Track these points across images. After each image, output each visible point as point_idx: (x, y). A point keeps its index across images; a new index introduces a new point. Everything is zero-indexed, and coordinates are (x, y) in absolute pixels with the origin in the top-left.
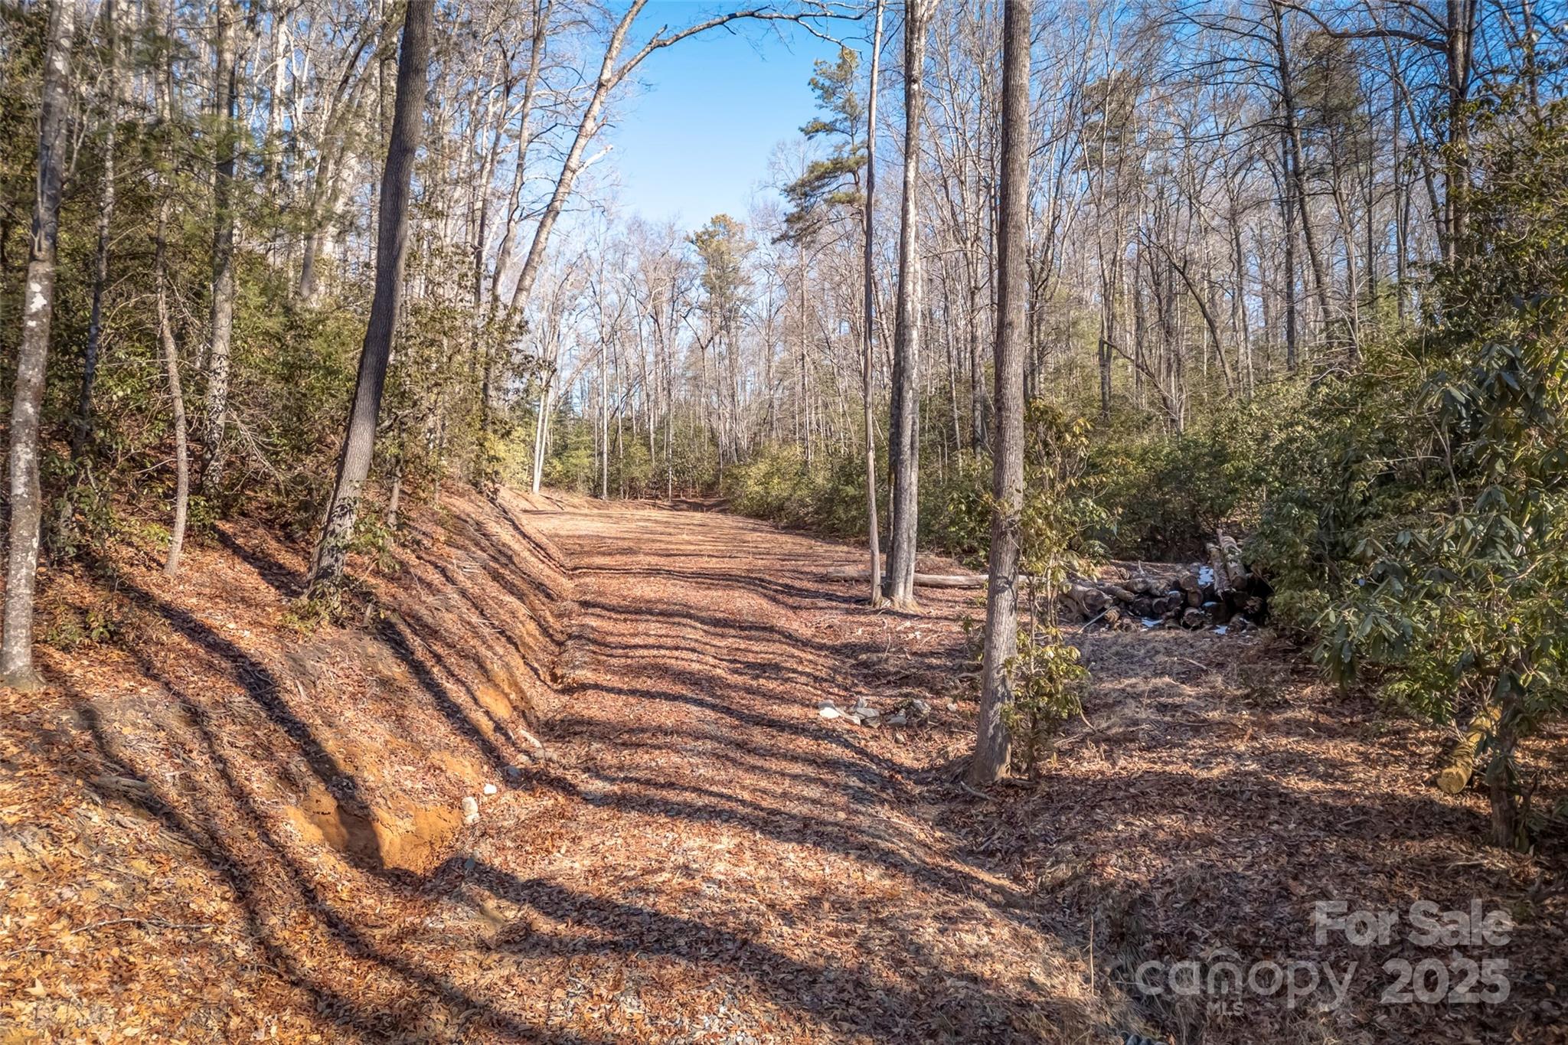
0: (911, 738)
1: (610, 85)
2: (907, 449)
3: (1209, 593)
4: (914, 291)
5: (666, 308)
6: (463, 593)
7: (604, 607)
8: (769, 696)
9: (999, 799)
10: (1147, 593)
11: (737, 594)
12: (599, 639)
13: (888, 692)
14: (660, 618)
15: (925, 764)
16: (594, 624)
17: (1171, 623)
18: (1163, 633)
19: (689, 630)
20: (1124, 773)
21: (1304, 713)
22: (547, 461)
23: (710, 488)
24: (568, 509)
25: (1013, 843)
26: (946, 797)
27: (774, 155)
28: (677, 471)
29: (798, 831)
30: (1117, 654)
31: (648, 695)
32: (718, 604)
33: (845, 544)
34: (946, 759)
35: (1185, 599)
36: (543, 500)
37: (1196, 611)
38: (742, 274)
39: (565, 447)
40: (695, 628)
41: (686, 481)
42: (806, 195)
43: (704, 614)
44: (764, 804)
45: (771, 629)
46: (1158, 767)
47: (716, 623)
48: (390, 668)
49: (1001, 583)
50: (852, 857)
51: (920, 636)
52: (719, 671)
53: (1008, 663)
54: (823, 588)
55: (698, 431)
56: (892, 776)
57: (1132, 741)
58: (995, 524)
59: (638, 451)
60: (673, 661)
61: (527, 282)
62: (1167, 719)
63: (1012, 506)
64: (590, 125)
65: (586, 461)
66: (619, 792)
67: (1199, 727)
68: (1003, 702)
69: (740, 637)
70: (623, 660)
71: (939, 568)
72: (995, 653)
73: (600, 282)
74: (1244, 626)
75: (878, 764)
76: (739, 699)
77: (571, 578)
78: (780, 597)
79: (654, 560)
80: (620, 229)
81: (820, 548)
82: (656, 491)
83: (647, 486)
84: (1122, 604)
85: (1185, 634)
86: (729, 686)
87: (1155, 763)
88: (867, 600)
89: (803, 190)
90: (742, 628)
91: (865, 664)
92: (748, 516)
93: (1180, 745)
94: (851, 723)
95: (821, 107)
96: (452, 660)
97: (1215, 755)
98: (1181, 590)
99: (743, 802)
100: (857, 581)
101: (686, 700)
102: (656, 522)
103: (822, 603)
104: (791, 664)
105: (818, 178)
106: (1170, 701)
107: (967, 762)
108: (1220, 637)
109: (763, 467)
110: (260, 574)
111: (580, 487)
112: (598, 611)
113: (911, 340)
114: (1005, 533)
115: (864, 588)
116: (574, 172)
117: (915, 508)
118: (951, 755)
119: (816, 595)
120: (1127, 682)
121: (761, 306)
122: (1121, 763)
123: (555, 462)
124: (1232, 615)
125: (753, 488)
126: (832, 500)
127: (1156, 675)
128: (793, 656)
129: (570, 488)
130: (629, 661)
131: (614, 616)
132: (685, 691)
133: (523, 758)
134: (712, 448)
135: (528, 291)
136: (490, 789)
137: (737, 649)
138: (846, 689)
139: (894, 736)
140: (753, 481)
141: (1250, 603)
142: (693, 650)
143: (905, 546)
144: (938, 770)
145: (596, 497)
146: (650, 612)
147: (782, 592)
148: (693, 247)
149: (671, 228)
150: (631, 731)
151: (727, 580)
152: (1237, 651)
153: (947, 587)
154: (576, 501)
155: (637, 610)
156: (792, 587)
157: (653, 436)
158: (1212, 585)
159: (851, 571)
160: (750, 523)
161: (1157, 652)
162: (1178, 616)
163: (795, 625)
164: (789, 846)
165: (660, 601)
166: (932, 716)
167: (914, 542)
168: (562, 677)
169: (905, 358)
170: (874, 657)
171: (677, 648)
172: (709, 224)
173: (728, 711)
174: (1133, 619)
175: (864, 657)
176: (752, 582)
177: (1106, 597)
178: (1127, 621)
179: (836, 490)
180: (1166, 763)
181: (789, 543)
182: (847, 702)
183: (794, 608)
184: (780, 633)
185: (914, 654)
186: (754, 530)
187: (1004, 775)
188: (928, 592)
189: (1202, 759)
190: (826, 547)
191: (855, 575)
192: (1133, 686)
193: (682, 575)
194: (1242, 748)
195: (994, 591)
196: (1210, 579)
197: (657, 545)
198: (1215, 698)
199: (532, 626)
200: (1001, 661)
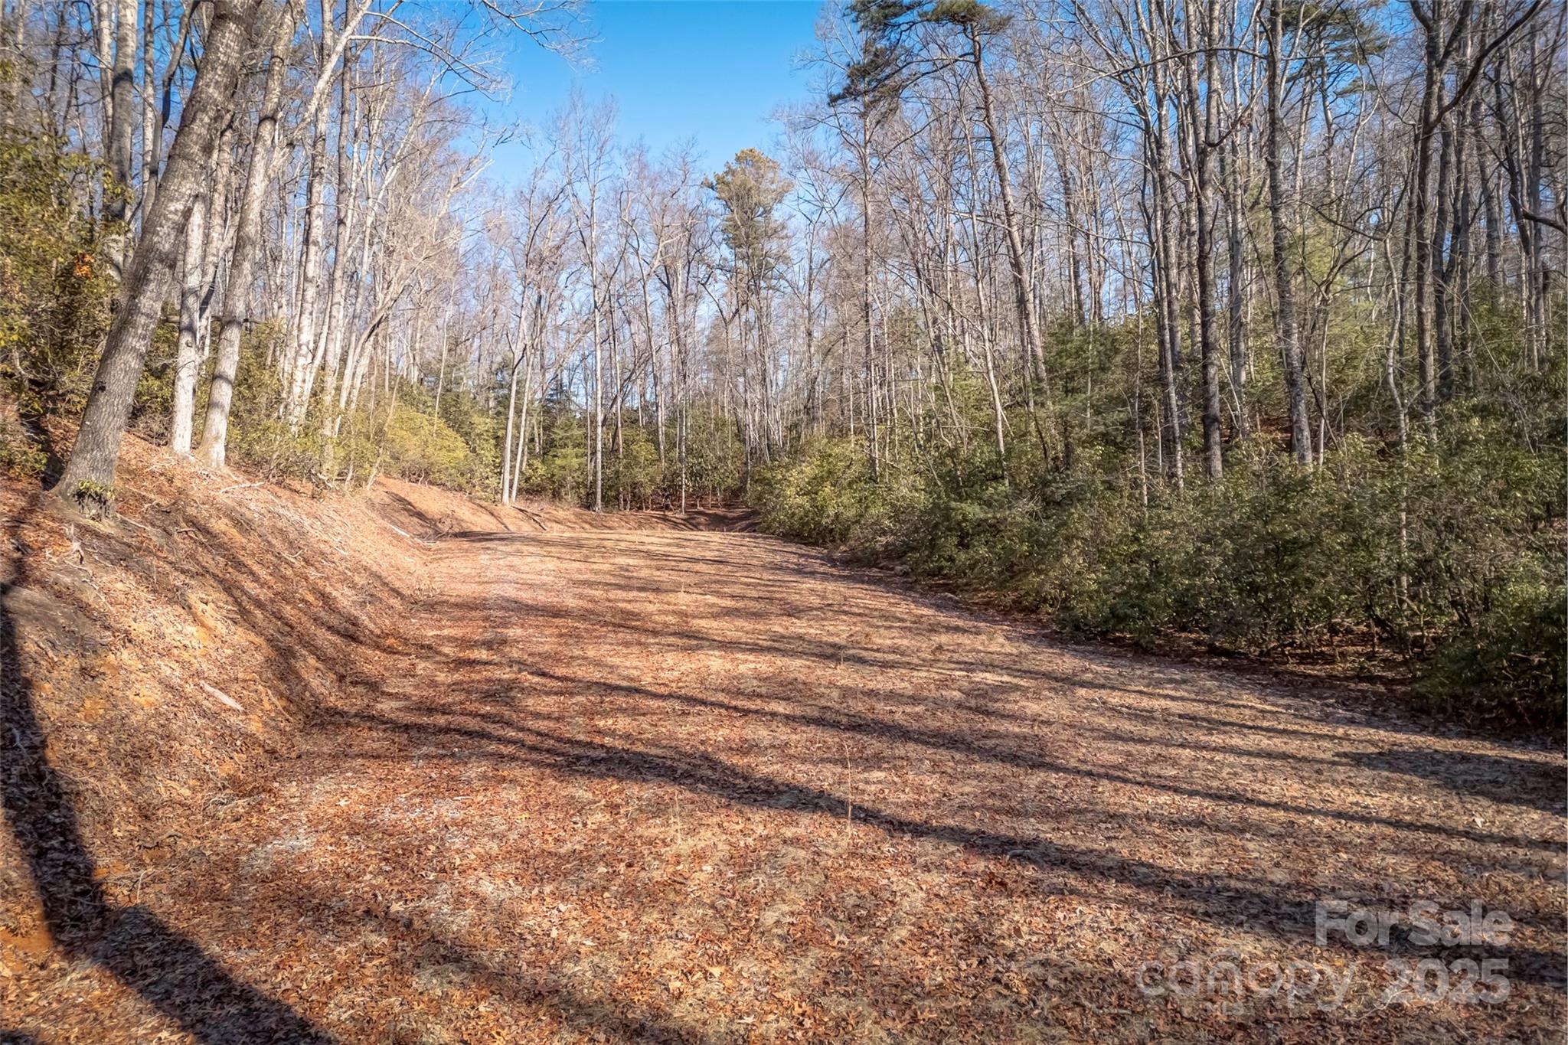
22: (527, 462)
23: (735, 495)
28: (693, 474)
36: (513, 512)
38: (775, 223)
39: (551, 444)
41: (703, 488)
55: (721, 425)
59: (643, 450)
65: (575, 462)
82: (666, 500)
83: (654, 493)
92: (785, 537)
109: (807, 469)
111: (569, 496)
123: (537, 463)
125: (793, 499)
129: (556, 495)
134: (737, 445)
145: (588, 508)
148: (712, 192)
154: (561, 514)
157: (662, 430)
160: (790, 554)
172: (732, 161)
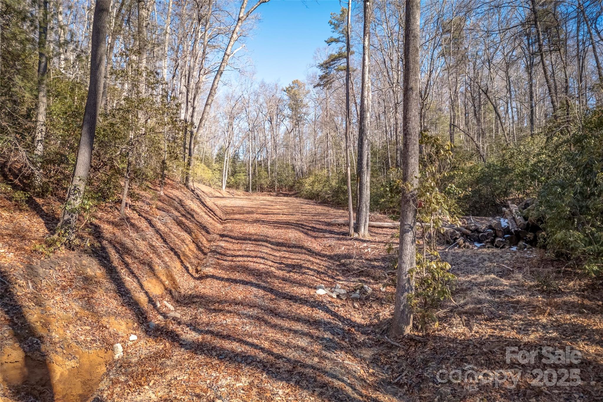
0: (362, 306)
1: (243, 19)
2: (365, 166)
3: (507, 231)
4: (368, 95)
5: (275, 117)
6: (157, 231)
7: (231, 237)
8: (294, 282)
9: (406, 347)
10: (477, 230)
11: (290, 231)
12: (223, 252)
13: (353, 279)
14: (254, 242)
15: (367, 322)
16: (223, 245)
17: (489, 245)
18: (485, 250)
19: (264, 248)
20: (478, 335)
21: (573, 298)
22: (228, 178)
23: (291, 188)
24: (236, 196)
25: (414, 380)
26: (378, 343)
27: (316, 53)
28: (279, 181)
29: (288, 371)
30: (465, 261)
31: (235, 281)
32: (281, 235)
33: (343, 209)
34: (379, 320)
35: (495, 233)
36: (226, 193)
37: (501, 239)
38: (304, 103)
39: (236, 172)
40: (267, 247)
41: (282, 185)
42: (327, 68)
43: (273, 240)
44: (275, 351)
45: (302, 247)
46: (497, 333)
47: (278, 244)
48: (94, 271)
49: (407, 227)
50: (316, 393)
51: (370, 251)
52: (272, 268)
53: (411, 271)
54: (328, 228)
55: (287, 166)
56: (349, 330)
57: (480, 314)
58: (404, 196)
59: (264, 174)
60: (252, 264)
61: (210, 102)
62: (497, 300)
63: (412, 185)
64: (235, 36)
65: (243, 177)
66: (200, 340)
67: (516, 306)
68: (408, 292)
69: (287, 251)
70: (230, 263)
71: (380, 219)
72: (404, 266)
73: (248, 107)
74: (525, 247)
75: (343, 322)
76: (277, 284)
77: (222, 224)
78: (309, 232)
79: (258, 216)
80: (256, 86)
81: (332, 211)
82: (271, 189)
83: (267, 187)
84: (465, 236)
85: (496, 250)
86: (275, 277)
87: (495, 329)
88: (347, 234)
89: (326, 66)
90: (289, 247)
91: (344, 265)
92: (306, 198)
93: (508, 318)
94: (332, 297)
95: (334, 32)
96: (134, 267)
97: (530, 325)
98: (493, 229)
99: (262, 349)
100: (344, 225)
101: (251, 284)
102: (268, 201)
103: (327, 235)
104: (308, 265)
105: (333, 60)
106: (496, 288)
107: (389, 322)
108: (515, 252)
109: (312, 179)
110: (45, 223)
111: (241, 188)
112: (227, 239)
113: (367, 117)
114: (409, 201)
115: (347, 228)
116: (228, 56)
117: (369, 192)
118: (381, 317)
119: (325, 231)
120: (472, 277)
121: (311, 116)
122: (475, 328)
123: (231, 178)
124: (519, 241)
125: (307, 187)
126: (337, 192)
127: (486, 273)
128: (309, 261)
129: (237, 188)
130: (233, 263)
131: (234, 241)
132: (253, 280)
133: (160, 317)
134: (293, 172)
135: (210, 105)
136: (133, 337)
137: (284, 257)
138: (333, 278)
139: (353, 304)
140: (307, 185)
141: (528, 236)
142: (263, 258)
143: (364, 209)
144: (374, 326)
145: (247, 191)
146: (250, 239)
147: (311, 230)
148: (285, 93)
149: (276, 85)
150: (220, 302)
151: (288, 224)
152: (526, 260)
153: (384, 227)
154: (239, 193)
155: (244, 238)
156: (315, 228)
157: (269, 167)
158: (508, 227)
159: (341, 220)
160: (306, 201)
161: (485, 260)
162: (492, 242)
163: (314, 245)
164: (281, 384)
165: (256, 234)
166: (372, 294)
167: (368, 207)
168: (200, 271)
169: (364, 125)
170: (348, 261)
171: (256, 257)
172: (291, 84)
173: (271, 291)
174: (470, 242)
175: (343, 261)
176: (298, 226)
177: (457, 232)
178: (467, 244)
179: (340, 187)
180: (502, 330)
181: (320, 209)
182: (331, 286)
183: (315, 237)
184: (306, 249)
185: (367, 260)
186: (307, 204)
187: (409, 332)
188: (375, 230)
189: (523, 328)
190: (335, 210)
191: (343, 222)
192: (475, 279)
193: (269, 223)
194: (545, 320)
195: (403, 232)
196: (506, 224)
197: (263, 210)
198: (520, 288)
199: (193, 247)
200: (407, 270)
